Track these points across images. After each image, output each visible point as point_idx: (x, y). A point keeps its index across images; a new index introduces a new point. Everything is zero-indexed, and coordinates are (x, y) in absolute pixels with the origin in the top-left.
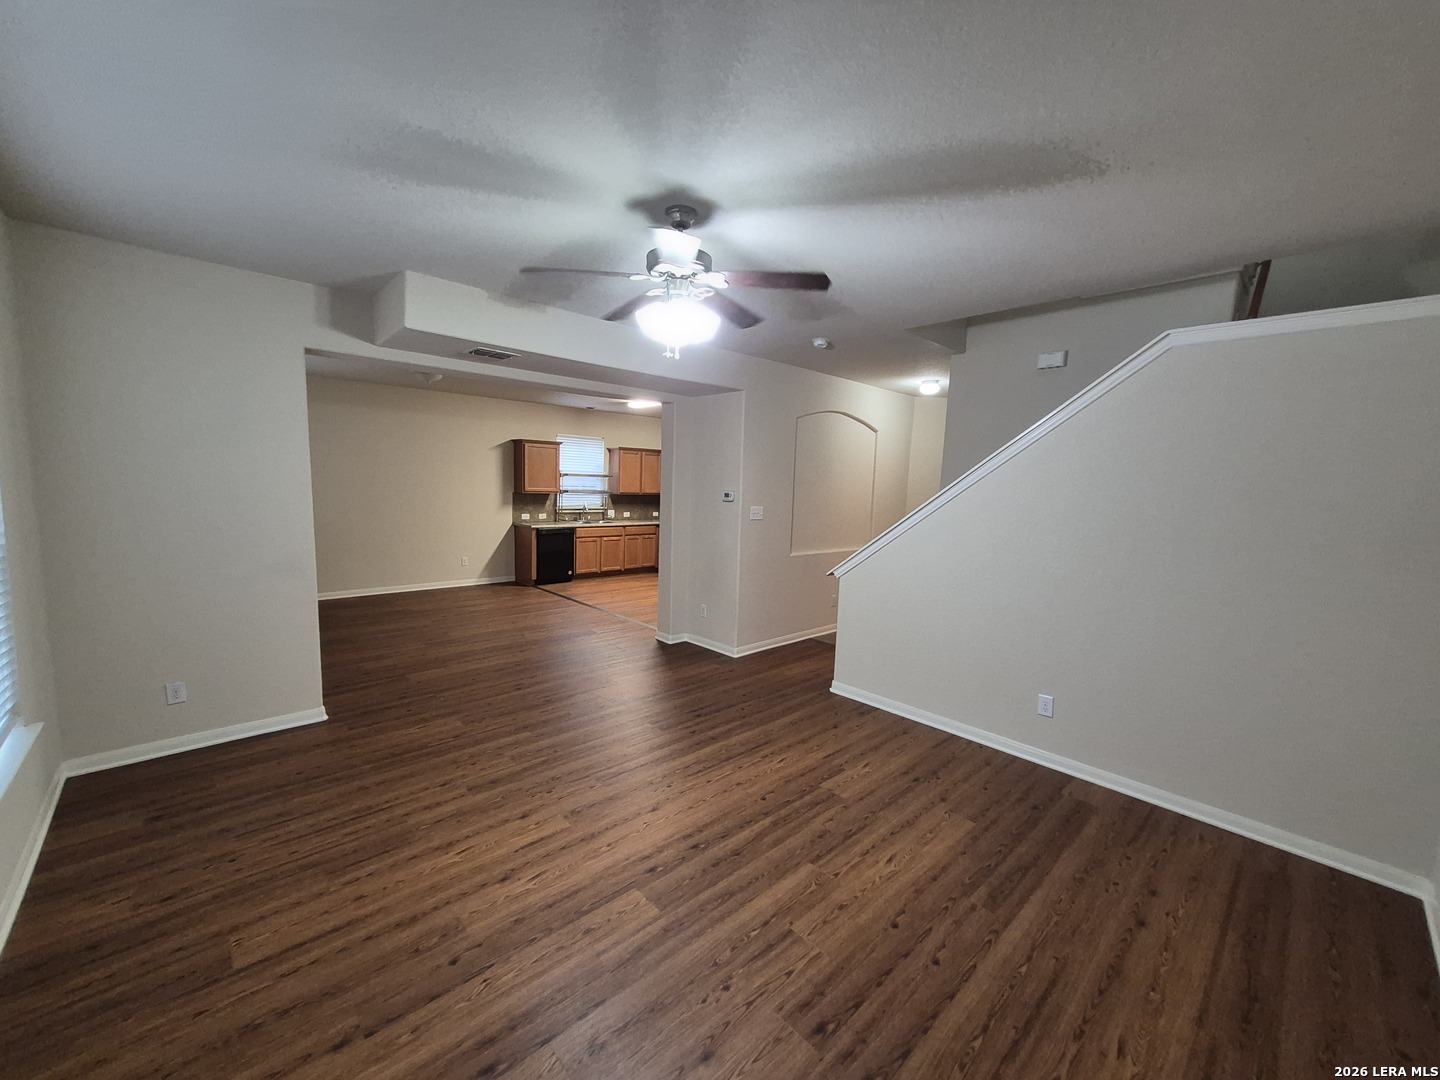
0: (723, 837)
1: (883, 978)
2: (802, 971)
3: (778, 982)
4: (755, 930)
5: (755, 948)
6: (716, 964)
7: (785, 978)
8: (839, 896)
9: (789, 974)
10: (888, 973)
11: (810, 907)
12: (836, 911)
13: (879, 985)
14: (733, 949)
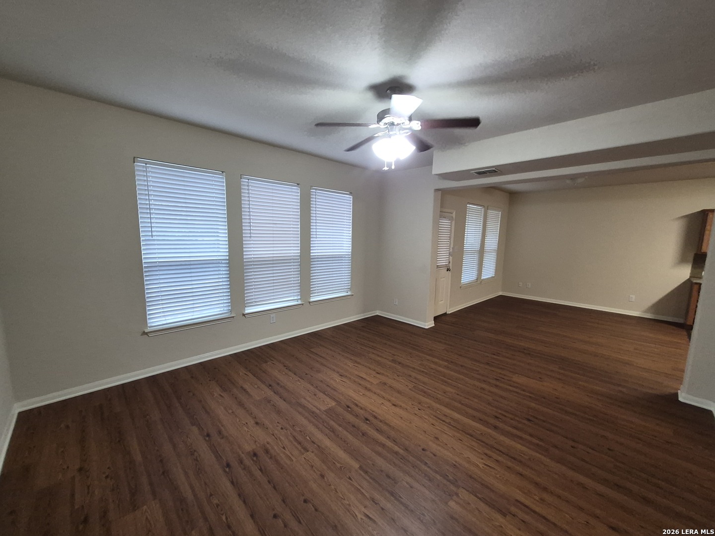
0: (377, 430)
1: (272, 485)
2: (284, 453)
3: (280, 444)
4: (310, 438)
5: (300, 438)
6: (294, 426)
7: (282, 446)
8: (331, 476)
9: (284, 448)
10: (274, 488)
11: (323, 462)
12: (320, 473)
13: (269, 482)
14: (301, 431)
